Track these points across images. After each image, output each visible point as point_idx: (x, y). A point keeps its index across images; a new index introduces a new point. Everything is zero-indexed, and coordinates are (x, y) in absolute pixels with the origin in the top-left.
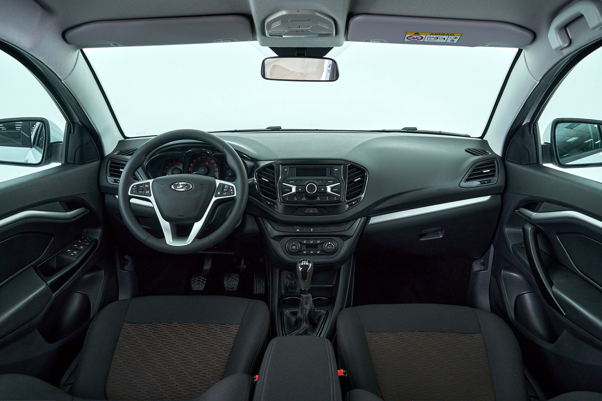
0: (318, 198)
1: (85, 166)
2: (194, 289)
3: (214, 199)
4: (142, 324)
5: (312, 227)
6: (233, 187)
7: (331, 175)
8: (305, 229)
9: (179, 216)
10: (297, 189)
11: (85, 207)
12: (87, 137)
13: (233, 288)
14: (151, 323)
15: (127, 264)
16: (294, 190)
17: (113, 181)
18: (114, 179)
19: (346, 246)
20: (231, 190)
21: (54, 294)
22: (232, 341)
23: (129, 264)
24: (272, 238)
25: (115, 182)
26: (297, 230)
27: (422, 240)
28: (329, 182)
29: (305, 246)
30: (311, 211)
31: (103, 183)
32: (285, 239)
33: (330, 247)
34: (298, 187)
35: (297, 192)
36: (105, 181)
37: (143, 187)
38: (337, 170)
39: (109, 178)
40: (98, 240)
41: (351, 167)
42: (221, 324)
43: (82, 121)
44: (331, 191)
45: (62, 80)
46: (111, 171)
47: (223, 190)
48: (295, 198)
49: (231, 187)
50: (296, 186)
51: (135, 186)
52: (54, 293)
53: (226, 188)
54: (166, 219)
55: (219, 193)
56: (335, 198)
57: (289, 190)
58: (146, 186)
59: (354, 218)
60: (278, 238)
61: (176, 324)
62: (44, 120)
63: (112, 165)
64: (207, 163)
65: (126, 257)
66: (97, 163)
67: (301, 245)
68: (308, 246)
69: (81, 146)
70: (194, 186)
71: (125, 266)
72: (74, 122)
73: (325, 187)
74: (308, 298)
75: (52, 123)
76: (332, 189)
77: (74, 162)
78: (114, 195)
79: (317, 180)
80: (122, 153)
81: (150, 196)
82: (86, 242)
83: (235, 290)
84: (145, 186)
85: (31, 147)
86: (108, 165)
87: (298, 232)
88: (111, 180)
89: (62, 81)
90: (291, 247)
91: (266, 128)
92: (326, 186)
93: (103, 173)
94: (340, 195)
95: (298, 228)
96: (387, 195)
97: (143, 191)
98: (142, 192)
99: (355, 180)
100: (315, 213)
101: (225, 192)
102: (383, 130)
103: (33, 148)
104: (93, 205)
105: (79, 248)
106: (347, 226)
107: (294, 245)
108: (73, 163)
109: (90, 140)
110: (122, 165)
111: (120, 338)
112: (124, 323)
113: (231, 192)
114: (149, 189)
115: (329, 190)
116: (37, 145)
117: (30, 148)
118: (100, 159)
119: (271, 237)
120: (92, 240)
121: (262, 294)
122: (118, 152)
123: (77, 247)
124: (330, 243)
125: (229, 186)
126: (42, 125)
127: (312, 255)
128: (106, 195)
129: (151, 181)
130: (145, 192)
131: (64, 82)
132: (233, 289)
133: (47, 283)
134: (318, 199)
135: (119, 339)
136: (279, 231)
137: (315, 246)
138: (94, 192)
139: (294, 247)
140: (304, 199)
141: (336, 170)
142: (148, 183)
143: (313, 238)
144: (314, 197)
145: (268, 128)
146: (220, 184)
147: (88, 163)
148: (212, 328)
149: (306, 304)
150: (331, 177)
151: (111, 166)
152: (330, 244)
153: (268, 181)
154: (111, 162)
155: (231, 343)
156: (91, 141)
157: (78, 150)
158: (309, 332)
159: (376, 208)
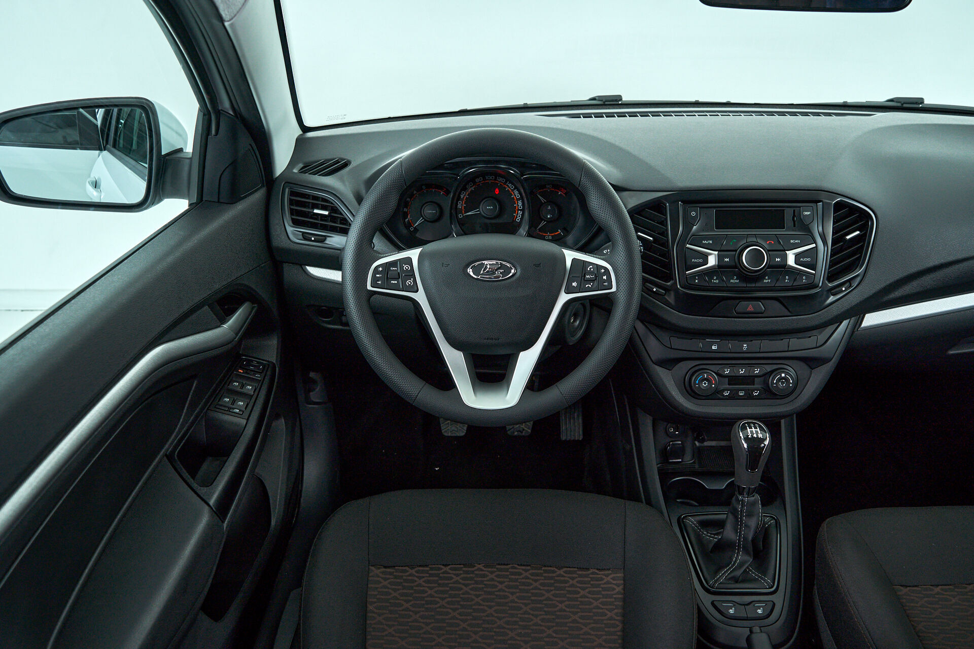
0: (767, 278)
1: (240, 207)
2: (446, 434)
3: (564, 298)
4: (407, 568)
5: (745, 342)
6: (607, 271)
7: (794, 226)
8: (730, 345)
9: (488, 339)
10: (720, 258)
11: (250, 302)
12: (245, 142)
13: (524, 430)
14: (426, 566)
15: (314, 390)
16: (712, 261)
17: (301, 237)
18: (303, 233)
19: (816, 380)
20: (605, 277)
21: (225, 525)
22: (616, 614)
23: (317, 390)
24: (654, 364)
25: (305, 239)
26: (713, 348)
27: (953, 355)
28: (792, 241)
29: (727, 379)
30: (750, 308)
31: (279, 241)
32: (682, 364)
33: (783, 383)
34: (722, 253)
35: (720, 267)
36: (284, 237)
37: (399, 271)
38: (809, 213)
39: (290, 229)
40: (274, 362)
41: (839, 206)
42: (580, 569)
43: (236, 106)
44: (796, 263)
45: (226, 19)
46: (292, 212)
47: (585, 276)
48: (715, 278)
49: (603, 271)
50: (716, 253)
51: (381, 269)
52: (223, 522)
53: (590, 273)
54: (455, 344)
55: (574, 284)
56: (804, 278)
57: (701, 260)
58: (405, 267)
59: (838, 320)
60: (668, 363)
61: (481, 566)
62: (143, 103)
63: (293, 199)
64: (497, 191)
65: (312, 375)
66: (259, 195)
67: (721, 378)
68: (734, 380)
69: (234, 164)
70: (519, 270)
71: (311, 393)
72: (219, 111)
73: (783, 252)
74: (754, 504)
75: (163, 109)
76: (798, 257)
77: (219, 199)
78: (303, 266)
79: (765, 238)
80: (308, 168)
81: (417, 291)
82: (255, 372)
83: (527, 435)
84: (402, 267)
85: (100, 149)
86: (284, 197)
87: (714, 352)
88: (298, 235)
89: (226, 24)
90: (698, 384)
91: (588, 98)
92: (785, 250)
93: (275, 220)
94: (814, 272)
95: (715, 343)
96: (914, 269)
97: (400, 280)
98: (398, 282)
99: (848, 237)
100: (759, 311)
101: (589, 281)
102: (842, 101)
103: (105, 153)
104: (264, 293)
105: (243, 390)
106: (822, 338)
107: (707, 379)
108: (217, 201)
109: (250, 148)
110: (312, 199)
111: (370, 607)
112: (370, 567)
113: (605, 281)
114: (411, 274)
115: (791, 261)
116: (114, 146)
117: (97, 152)
118: (265, 184)
119: (653, 359)
120: (264, 366)
121: (578, 440)
122: (301, 165)
123: (239, 389)
124: (783, 375)
125: (599, 267)
126: (141, 114)
127: (741, 398)
128: (285, 265)
129: (414, 254)
130: (404, 283)
131: (232, 25)
132: (522, 432)
133: (209, 505)
134: (766, 281)
135: (368, 609)
136: (671, 348)
137: (749, 380)
138: (263, 264)
139: (705, 385)
140: (734, 281)
141: (806, 213)
142: (409, 261)
143: (747, 362)
144: (757, 277)
145: (594, 99)
146: (574, 261)
147: (245, 197)
148: (562, 579)
149: (750, 515)
150: (796, 231)
151: (291, 202)
152: (783, 378)
153: (652, 239)
154: (291, 191)
155: (617, 623)
156: (252, 150)
157: (225, 173)
158: (753, 573)
159: (886, 298)
